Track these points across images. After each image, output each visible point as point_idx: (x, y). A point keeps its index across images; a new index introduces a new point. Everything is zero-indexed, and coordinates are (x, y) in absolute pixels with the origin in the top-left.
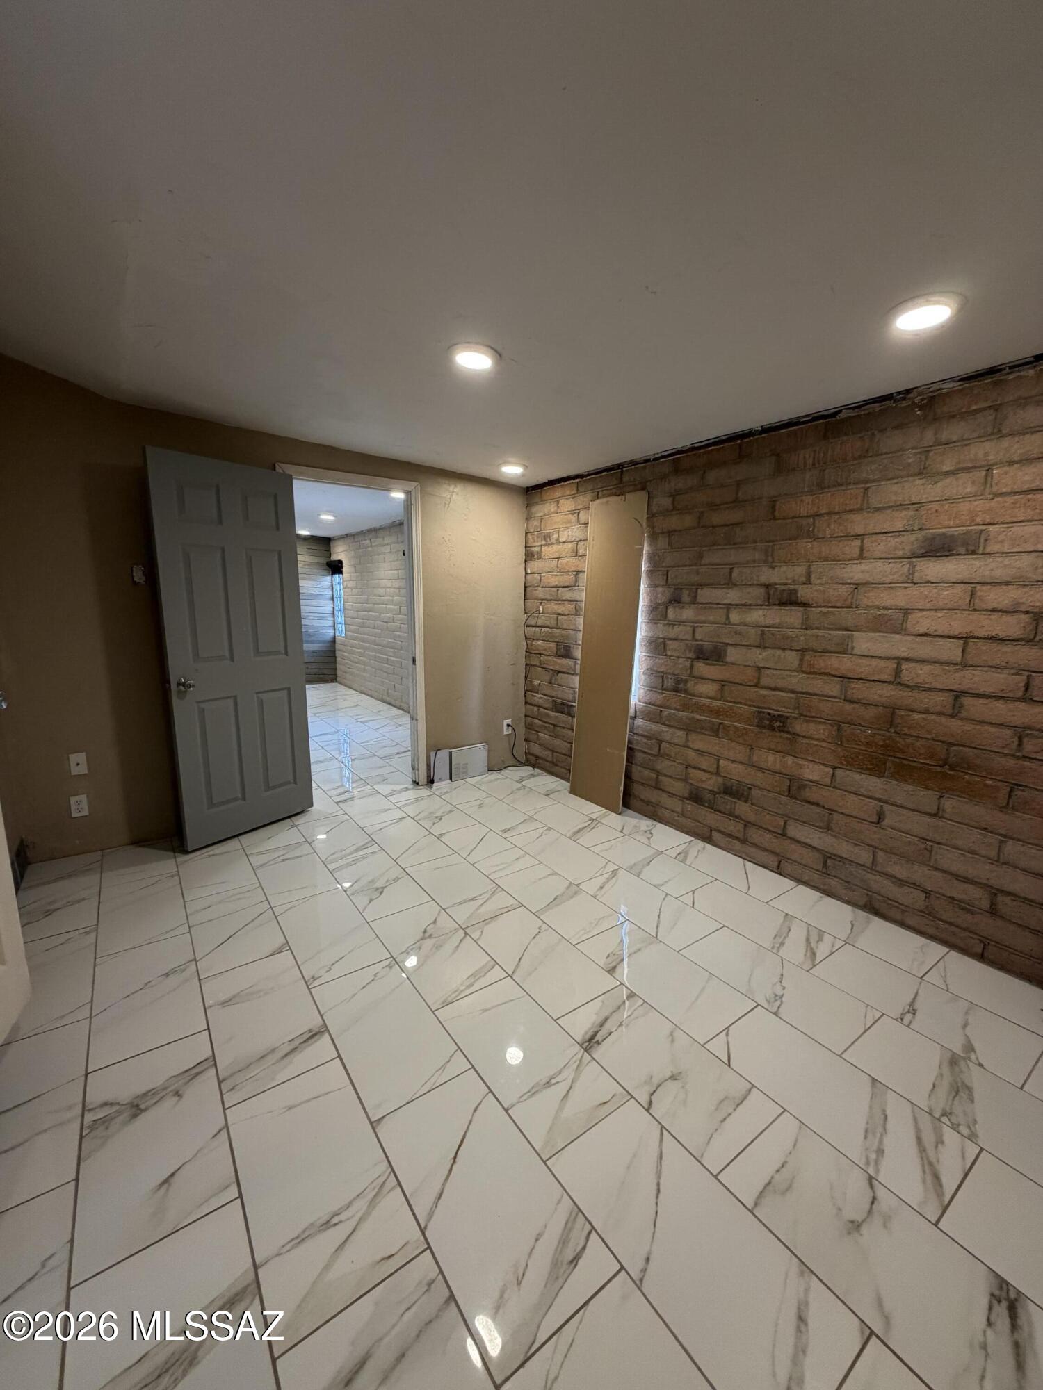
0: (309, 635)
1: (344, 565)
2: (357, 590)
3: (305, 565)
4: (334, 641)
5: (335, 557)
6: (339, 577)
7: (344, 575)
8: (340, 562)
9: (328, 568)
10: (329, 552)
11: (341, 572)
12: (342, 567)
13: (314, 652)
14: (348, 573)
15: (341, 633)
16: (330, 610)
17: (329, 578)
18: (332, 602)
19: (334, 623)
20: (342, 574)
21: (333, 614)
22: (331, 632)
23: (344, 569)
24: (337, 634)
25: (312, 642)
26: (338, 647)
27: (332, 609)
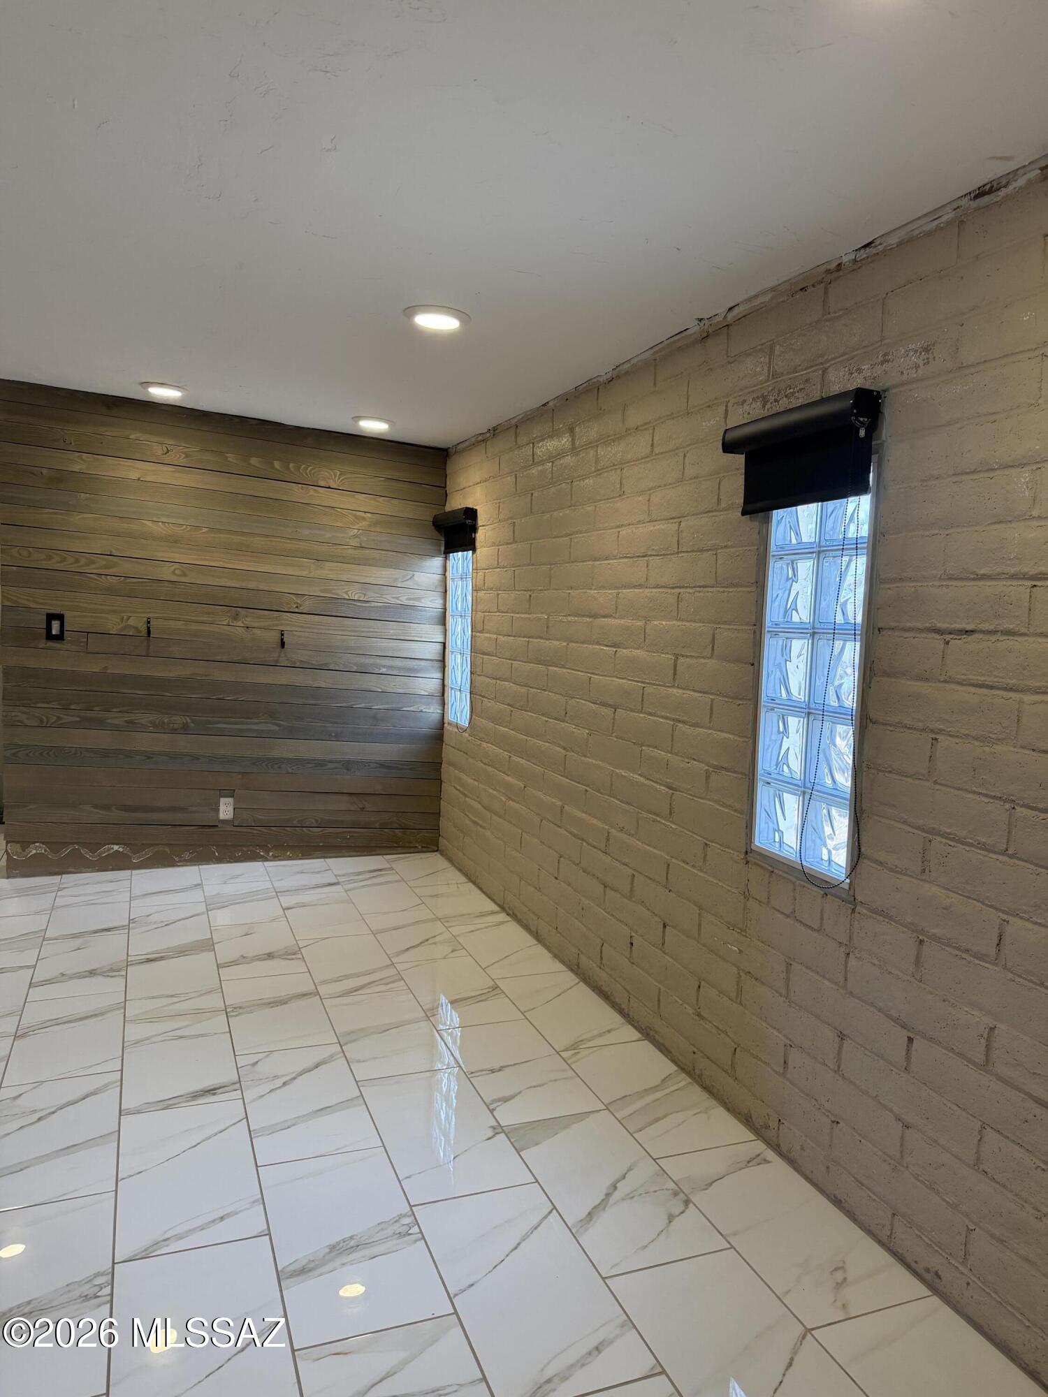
0: (375, 718)
1: (480, 521)
2: (513, 595)
3: (376, 524)
4: (438, 735)
5: (457, 503)
6: (465, 559)
7: (478, 551)
8: (471, 513)
9: (435, 533)
10: (441, 490)
11: (470, 545)
12: (474, 529)
13: (382, 765)
14: (494, 544)
15: (459, 711)
16: (432, 651)
17: (437, 562)
18: (439, 628)
19: (443, 685)
20: (474, 550)
21: (443, 661)
22: (433, 711)
23: (481, 536)
24: (450, 717)
25: (384, 738)
26: (449, 753)
27: (439, 647)
